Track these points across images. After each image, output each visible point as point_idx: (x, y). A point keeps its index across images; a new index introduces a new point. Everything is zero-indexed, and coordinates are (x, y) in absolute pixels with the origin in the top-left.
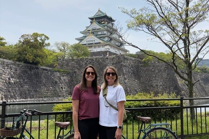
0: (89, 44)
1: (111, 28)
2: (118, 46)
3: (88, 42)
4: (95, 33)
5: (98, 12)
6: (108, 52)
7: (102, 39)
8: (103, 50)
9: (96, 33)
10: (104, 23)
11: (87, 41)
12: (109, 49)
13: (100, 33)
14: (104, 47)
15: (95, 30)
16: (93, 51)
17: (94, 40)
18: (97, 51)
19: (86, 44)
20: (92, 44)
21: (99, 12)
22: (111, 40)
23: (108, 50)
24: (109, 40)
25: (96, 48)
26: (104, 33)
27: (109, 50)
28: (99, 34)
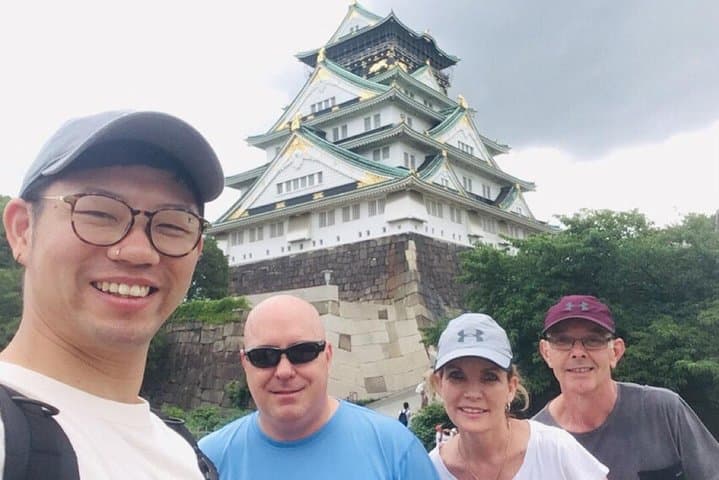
0: (289, 202)
1: (429, 98)
2: (489, 202)
3: (288, 189)
4: (330, 133)
5: (348, 16)
6: (412, 244)
7: (369, 158)
8: (377, 234)
9: (336, 132)
10: (383, 70)
11: (280, 185)
12: (418, 221)
13: (356, 128)
14: (382, 210)
15: (328, 110)
16: (318, 247)
17: (320, 173)
18: (342, 243)
19: (272, 206)
20: (309, 197)
21: (355, 14)
22: (428, 160)
23: (407, 228)
24: (420, 160)
25: (332, 222)
26: (382, 125)
27: (421, 231)
28: (350, 134)
